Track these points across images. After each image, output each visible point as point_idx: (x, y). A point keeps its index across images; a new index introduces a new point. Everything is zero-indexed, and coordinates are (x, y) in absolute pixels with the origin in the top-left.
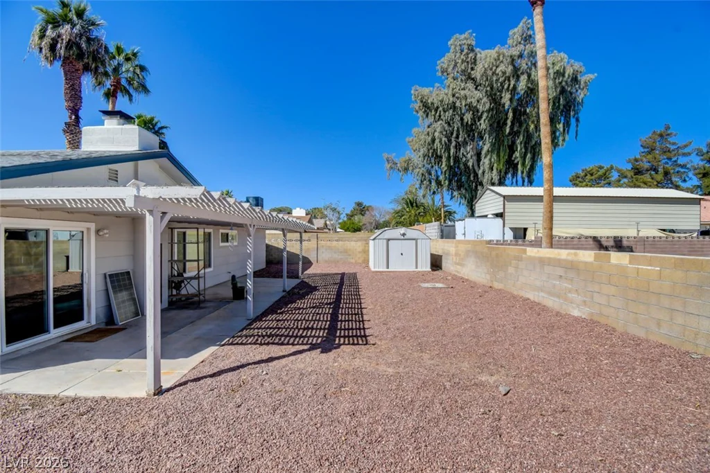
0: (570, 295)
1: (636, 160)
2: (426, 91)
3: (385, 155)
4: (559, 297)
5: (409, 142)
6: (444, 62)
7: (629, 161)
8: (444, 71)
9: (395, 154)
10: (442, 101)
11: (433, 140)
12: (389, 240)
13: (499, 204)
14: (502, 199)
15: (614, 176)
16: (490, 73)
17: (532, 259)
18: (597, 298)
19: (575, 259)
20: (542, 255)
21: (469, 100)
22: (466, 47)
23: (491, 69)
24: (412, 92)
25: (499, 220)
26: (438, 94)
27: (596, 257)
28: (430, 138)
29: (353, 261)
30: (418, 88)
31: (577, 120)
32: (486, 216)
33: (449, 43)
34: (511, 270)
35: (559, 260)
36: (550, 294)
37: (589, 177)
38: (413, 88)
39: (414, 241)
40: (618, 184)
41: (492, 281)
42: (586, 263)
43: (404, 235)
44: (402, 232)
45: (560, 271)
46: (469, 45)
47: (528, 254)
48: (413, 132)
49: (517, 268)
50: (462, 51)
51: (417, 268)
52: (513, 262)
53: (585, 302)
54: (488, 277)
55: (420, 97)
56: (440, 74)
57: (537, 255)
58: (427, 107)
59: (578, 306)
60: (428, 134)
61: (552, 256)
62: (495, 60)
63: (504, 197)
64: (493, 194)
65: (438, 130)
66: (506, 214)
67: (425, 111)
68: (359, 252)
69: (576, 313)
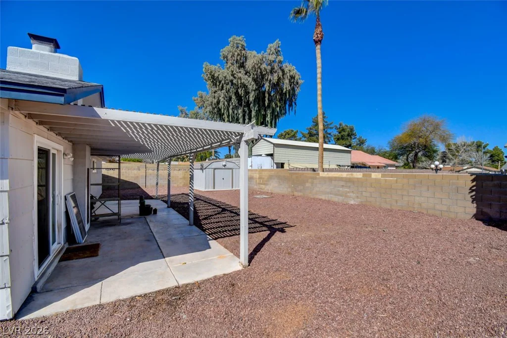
0: (348, 194)
1: (311, 129)
2: (213, 67)
3: (180, 108)
4: (341, 196)
5: (195, 100)
6: (225, 50)
7: (307, 129)
8: (225, 57)
9: (187, 107)
10: (225, 77)
11: (218, 102)
12: (215, 169)
13: (271, 148)
14: (273, 145)
15: (299, 136)
16: (257, 67)
17: (324, 178)
18: (364, 194)
19: (351, 176)
20: (330, 176)
21: (242, 81)
22: (240, 46)
23: (257, 65)
24: (204, 66)
25: (269, 158)
26: (223, 72)
27: (364, 175)
28: (216, 100)
29: (176, 185)
30: (208, 64)
31: (295, 104)
32: (261, 155)
33: (229, 39)
34: (308, 185)
35: (342, 178)
36: (336, 195)
37: (287, 136)
38: (205, 63)
39: (231, 170)
40: (300, 140)
41: (293, 192)
42: (358, 178)
43: (225, 166)
44: (224, 164)
45: (342, 183)
46: (243, 45)
47: (321, 175)
48: (198, 94)
49: (312, 183)
50: (238, 47)
51: (232, 188)
52: (310, 180)
53: (357, 196)
54: (289, 190)
55: (209, 71)
56: (222, 59)
57: (327, 176)
58: (215, 80)
59: (353, 199)
60: (214, 97)
61: (337, 176)
62: (260, 60)
63: (274, 144)
64: (266, 142)
65: (222, 96)
66: (275, 155)
67: (213, 81)
68: (181, 179)
69: (352, 202)
